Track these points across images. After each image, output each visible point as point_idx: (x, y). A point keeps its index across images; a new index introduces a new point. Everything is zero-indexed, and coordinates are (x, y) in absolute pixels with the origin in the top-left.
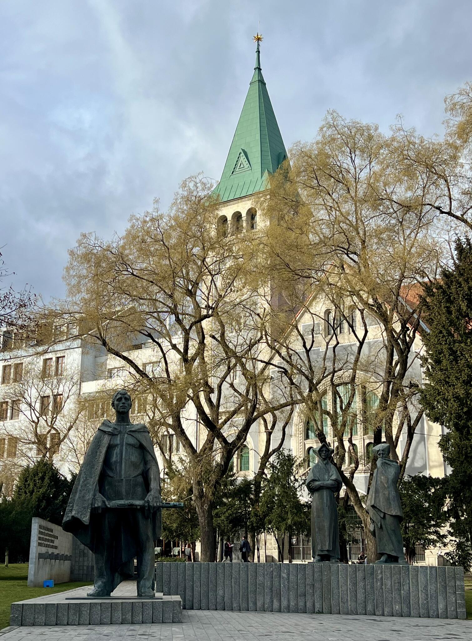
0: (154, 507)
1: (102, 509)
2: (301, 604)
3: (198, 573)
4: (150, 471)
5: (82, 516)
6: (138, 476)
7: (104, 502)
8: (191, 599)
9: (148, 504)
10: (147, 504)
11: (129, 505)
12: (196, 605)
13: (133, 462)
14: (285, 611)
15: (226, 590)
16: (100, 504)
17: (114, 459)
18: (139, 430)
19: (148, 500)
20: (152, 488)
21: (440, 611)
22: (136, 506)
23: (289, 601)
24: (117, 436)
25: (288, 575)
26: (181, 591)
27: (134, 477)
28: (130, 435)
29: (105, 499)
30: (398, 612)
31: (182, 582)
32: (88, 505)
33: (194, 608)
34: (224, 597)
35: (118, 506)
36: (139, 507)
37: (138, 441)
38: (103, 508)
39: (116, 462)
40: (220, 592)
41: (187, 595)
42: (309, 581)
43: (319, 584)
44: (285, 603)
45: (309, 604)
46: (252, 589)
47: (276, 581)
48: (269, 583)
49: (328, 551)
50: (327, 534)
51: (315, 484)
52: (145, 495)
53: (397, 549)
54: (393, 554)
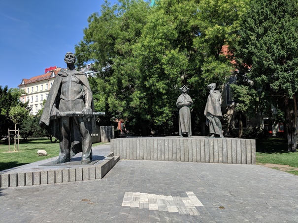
2: (174, 157)
4: (86, 95)
5: (46, 121)
6: (79, 98)
10: (83, 113)
11: (72, 114)
14: (167, 160)
15: (141, 151)
16: (55, 114)
17: (64, 89)
18: (79, 74)
19: (84, 111)
20: (87, 104)
22: (77, 114)
23: (169, 155)
24: (66, 77)
27: (76, 99)
28: (74, 76)
29: (59, 111)
30: (221, 161)
32: (49, 115)
33: (127, 159)
35: (66, 115)
37: (79, 79)
38: (58, 116)
39: (65, 91)
42: (178, 147)
43: (182, 148)
44: (167, 157)
45: (178, 157)
46: (152, 150)
47: (163, 147)
48: (159, 148)
49: (186, 133)
50: (186, 125)
51: (180, 104)
52: (83, 108)
53: (219, 131)
54: (217, 133)
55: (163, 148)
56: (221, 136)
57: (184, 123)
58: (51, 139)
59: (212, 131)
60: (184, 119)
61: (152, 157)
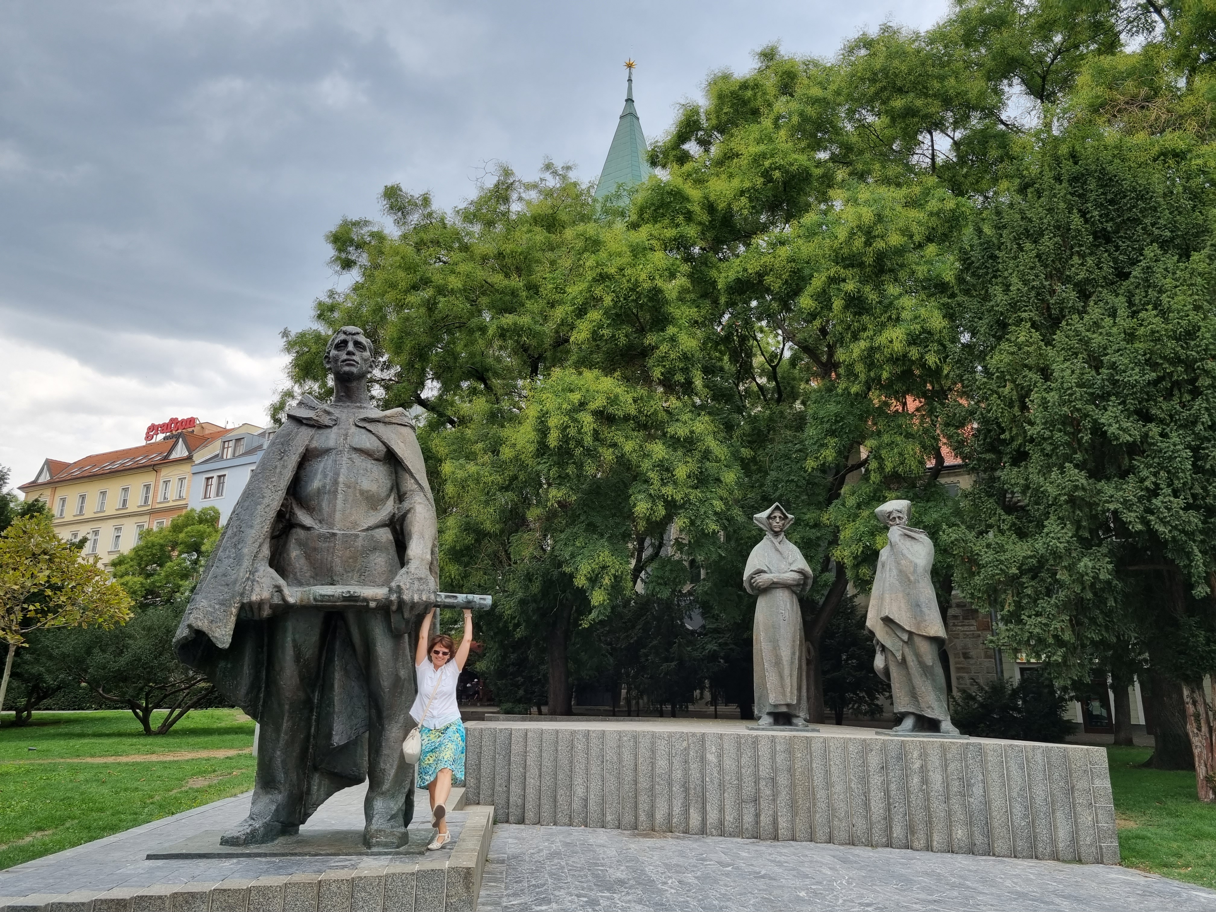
0: (413, 605)
1: (274, 607)
2: (748, 819)
3: (536, 749)
4: (409, 516)
5: (213, 626)
6: (377, 527)
7: (279, 589)
8: (520, 802)
9: (399, 597)
10: (394, 597)
11: (345, 599)
12: (530, 815)
13: (367, 492)
14: (714, 832)
15: (592, 786)
16: (266, 595)
17: (316, 484)
18: (387, 420)
19: (399, 586)
20: (411, 557)
21: (1061, 845)
22: (366, 600)
23: (722, 810)
24: (329, 430)
25: (720, 756)
26: (500, 785)
27: (368, 529)
28: (364, 428)
29: (281, 582)
30: (962, 845)
31: (503, 767)
32: (233, 597)
33: (527, 821)
34: (586, 800)
35: (315, 599)
36: (373, 605)
37: (384, 443)
38: (277, 605)
39: (320, 492)
40: (580, 791)
41: (512, 794)
42: (764, 772)
43: (783, 780)
44: (713, 816)
45: (765, 820)
46: (644, 783)
47: (694, 767)
48: (678, 774)
49: (788, 705)
50: (787, 672)
51: (762, 579)
52: (392, 574)
53: (935, 705)
54: (929, 714)
55: (695, 774)
56: (947, 725)
57: (778, 663)
58: (145, 721)
59: (902, 704)
60: (776, 648)
61: (642, 817)
